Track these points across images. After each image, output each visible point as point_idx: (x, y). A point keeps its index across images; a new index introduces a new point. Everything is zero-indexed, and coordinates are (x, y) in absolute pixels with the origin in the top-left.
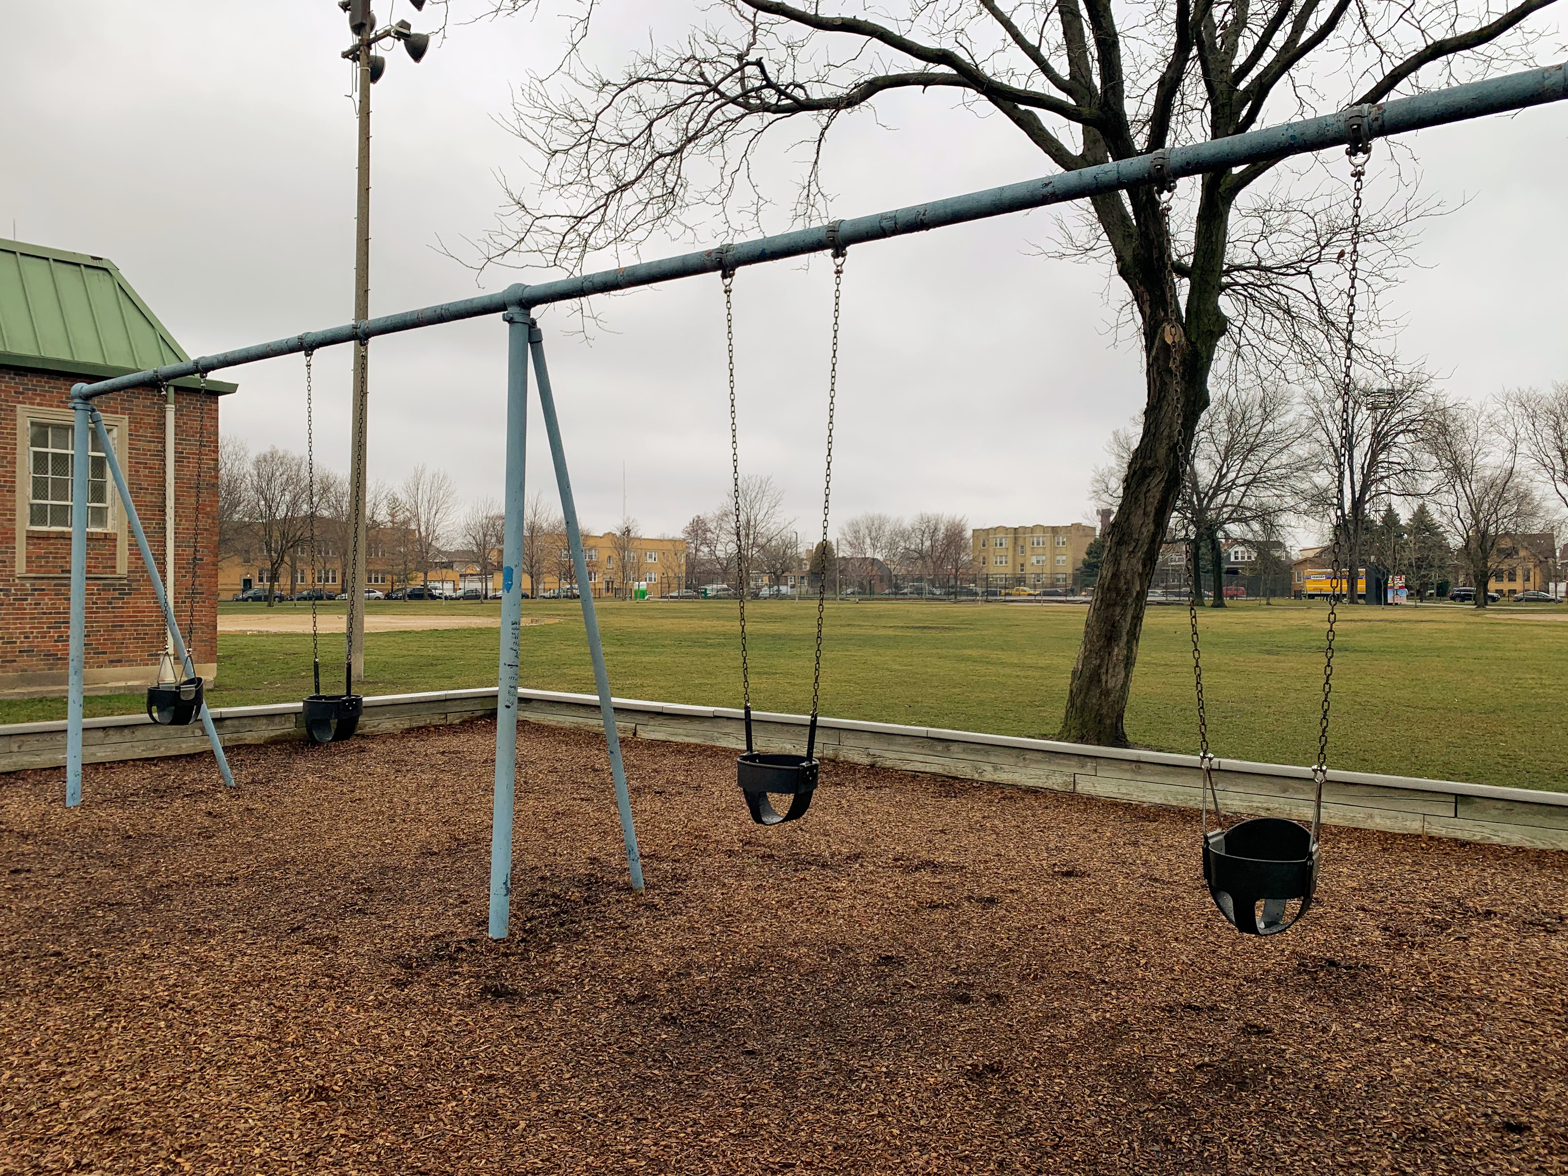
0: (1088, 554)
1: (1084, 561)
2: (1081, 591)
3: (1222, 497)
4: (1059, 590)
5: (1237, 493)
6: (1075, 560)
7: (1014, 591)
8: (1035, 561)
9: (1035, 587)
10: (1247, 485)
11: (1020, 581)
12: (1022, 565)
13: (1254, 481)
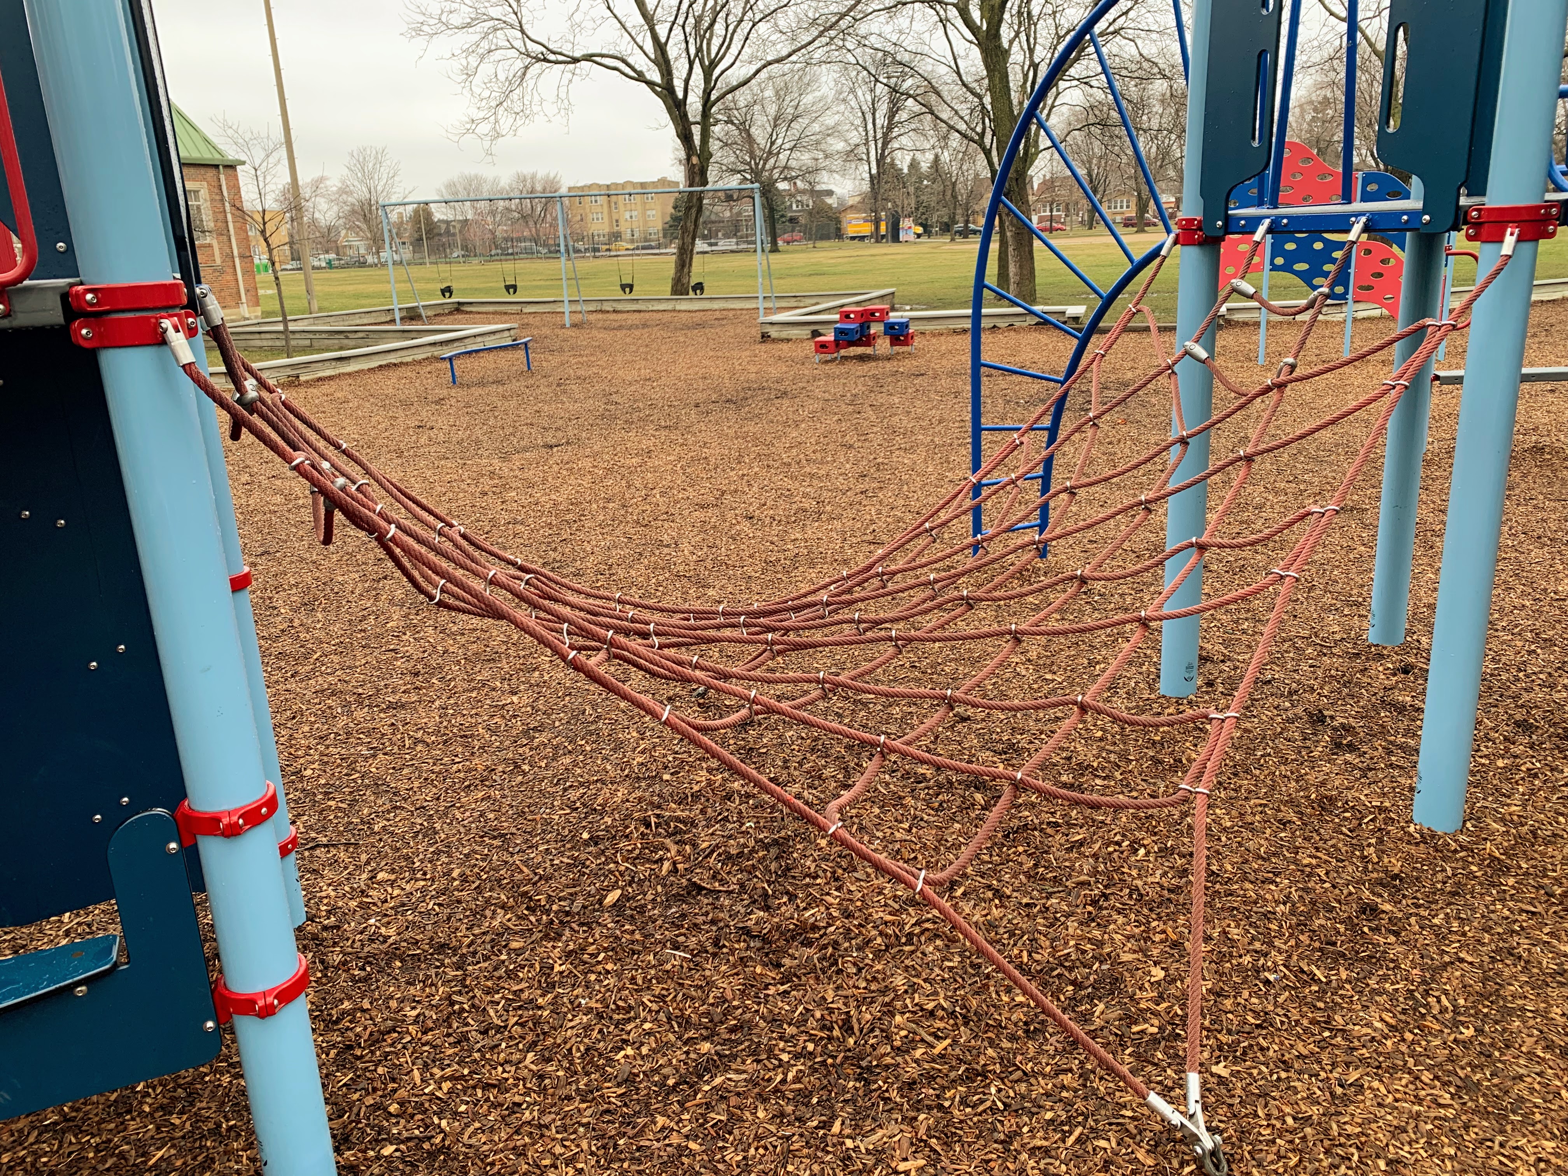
0: (675, 208)
1: (672, 215)
2: (671, 243)
3: (772, 161)
4: (653, 244)
5: (783, 157)
6: (663, 214)
7: (613, 247)
8: (628, 217)
9: (632, 241)
10: (791, 149)
11: (616, 236)
12: (617, 221)
13: (795, 146)
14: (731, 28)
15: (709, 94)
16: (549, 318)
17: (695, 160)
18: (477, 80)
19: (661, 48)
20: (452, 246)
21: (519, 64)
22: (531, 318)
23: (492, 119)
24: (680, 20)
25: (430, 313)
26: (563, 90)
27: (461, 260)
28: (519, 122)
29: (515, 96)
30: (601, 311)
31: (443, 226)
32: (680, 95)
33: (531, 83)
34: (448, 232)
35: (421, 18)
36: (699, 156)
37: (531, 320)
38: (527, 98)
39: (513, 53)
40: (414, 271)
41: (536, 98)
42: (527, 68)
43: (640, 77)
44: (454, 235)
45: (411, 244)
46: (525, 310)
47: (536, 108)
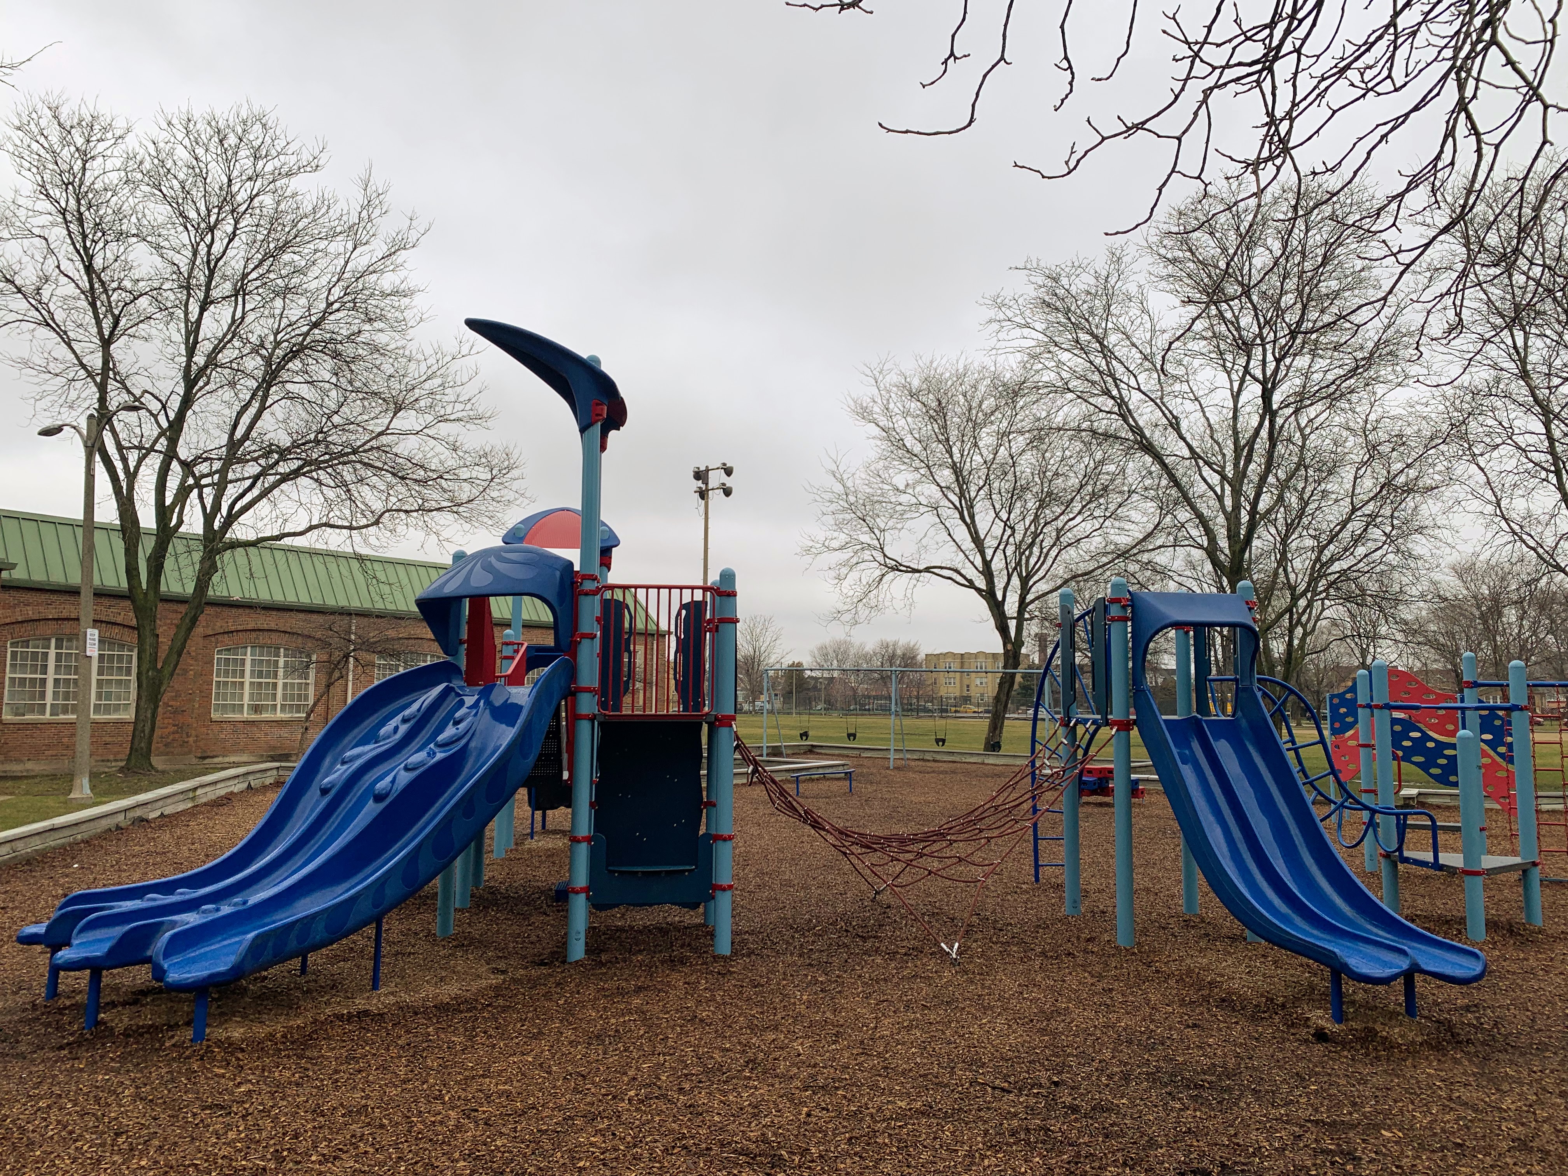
8: (979, 683)
9: (980, 705)
11: (966, 700)
12: (968, 686)
14: (1045, 551)
15: (1025, 598)
16: (880, 762)
17: (1009, 647)
18: (845, 583)
19: (987, 564)
20: (817, 699)
21: (878, 573)
22: (866, 761)
23: (853, 611)
24: (1002, 547)
25: (789, 752)
26: (909, 591)
27: (823, 712)
28: (873, 614)
29: (872, 595)
30: (923, 760)
31: (813, 682)
32: (1000, 598)
33: (886, 586)
34: (815, 688)
35: (811, 544)
36: (1013, 644)
37: (866, 762)
38: (882, 596)
39: (876, 564)
40: (784, 720)
41: (889, 596)
42: (883, 575)
43: (971, 585)
44: (820, 690)
45: (783, 695)
46: (863, 755)
47: (887, 604)
